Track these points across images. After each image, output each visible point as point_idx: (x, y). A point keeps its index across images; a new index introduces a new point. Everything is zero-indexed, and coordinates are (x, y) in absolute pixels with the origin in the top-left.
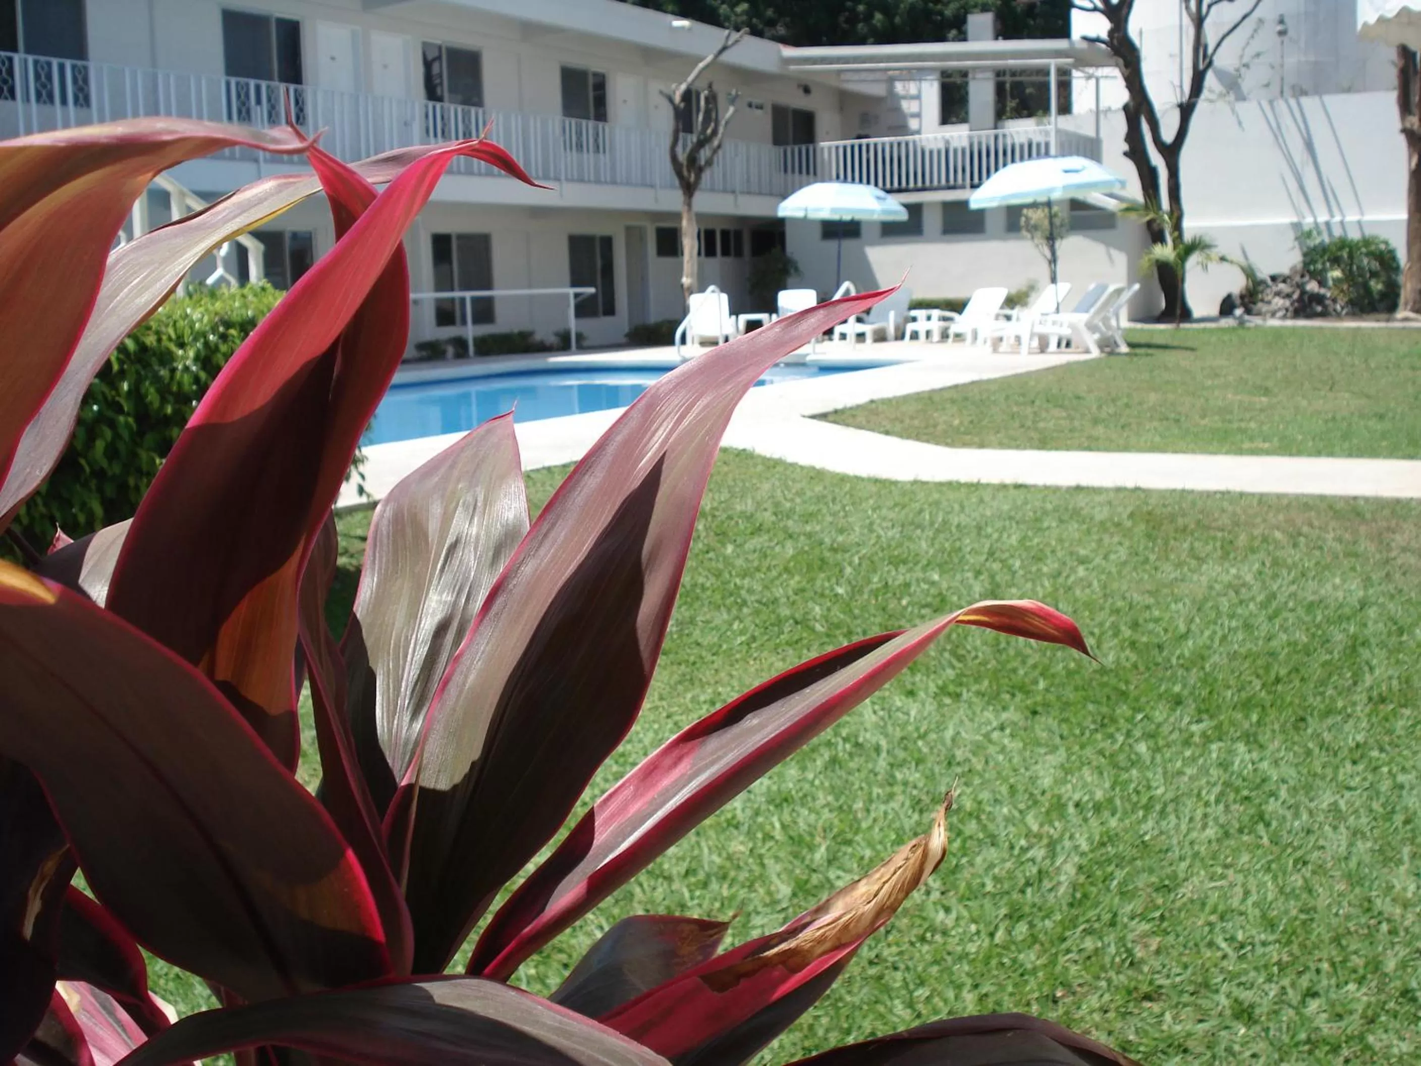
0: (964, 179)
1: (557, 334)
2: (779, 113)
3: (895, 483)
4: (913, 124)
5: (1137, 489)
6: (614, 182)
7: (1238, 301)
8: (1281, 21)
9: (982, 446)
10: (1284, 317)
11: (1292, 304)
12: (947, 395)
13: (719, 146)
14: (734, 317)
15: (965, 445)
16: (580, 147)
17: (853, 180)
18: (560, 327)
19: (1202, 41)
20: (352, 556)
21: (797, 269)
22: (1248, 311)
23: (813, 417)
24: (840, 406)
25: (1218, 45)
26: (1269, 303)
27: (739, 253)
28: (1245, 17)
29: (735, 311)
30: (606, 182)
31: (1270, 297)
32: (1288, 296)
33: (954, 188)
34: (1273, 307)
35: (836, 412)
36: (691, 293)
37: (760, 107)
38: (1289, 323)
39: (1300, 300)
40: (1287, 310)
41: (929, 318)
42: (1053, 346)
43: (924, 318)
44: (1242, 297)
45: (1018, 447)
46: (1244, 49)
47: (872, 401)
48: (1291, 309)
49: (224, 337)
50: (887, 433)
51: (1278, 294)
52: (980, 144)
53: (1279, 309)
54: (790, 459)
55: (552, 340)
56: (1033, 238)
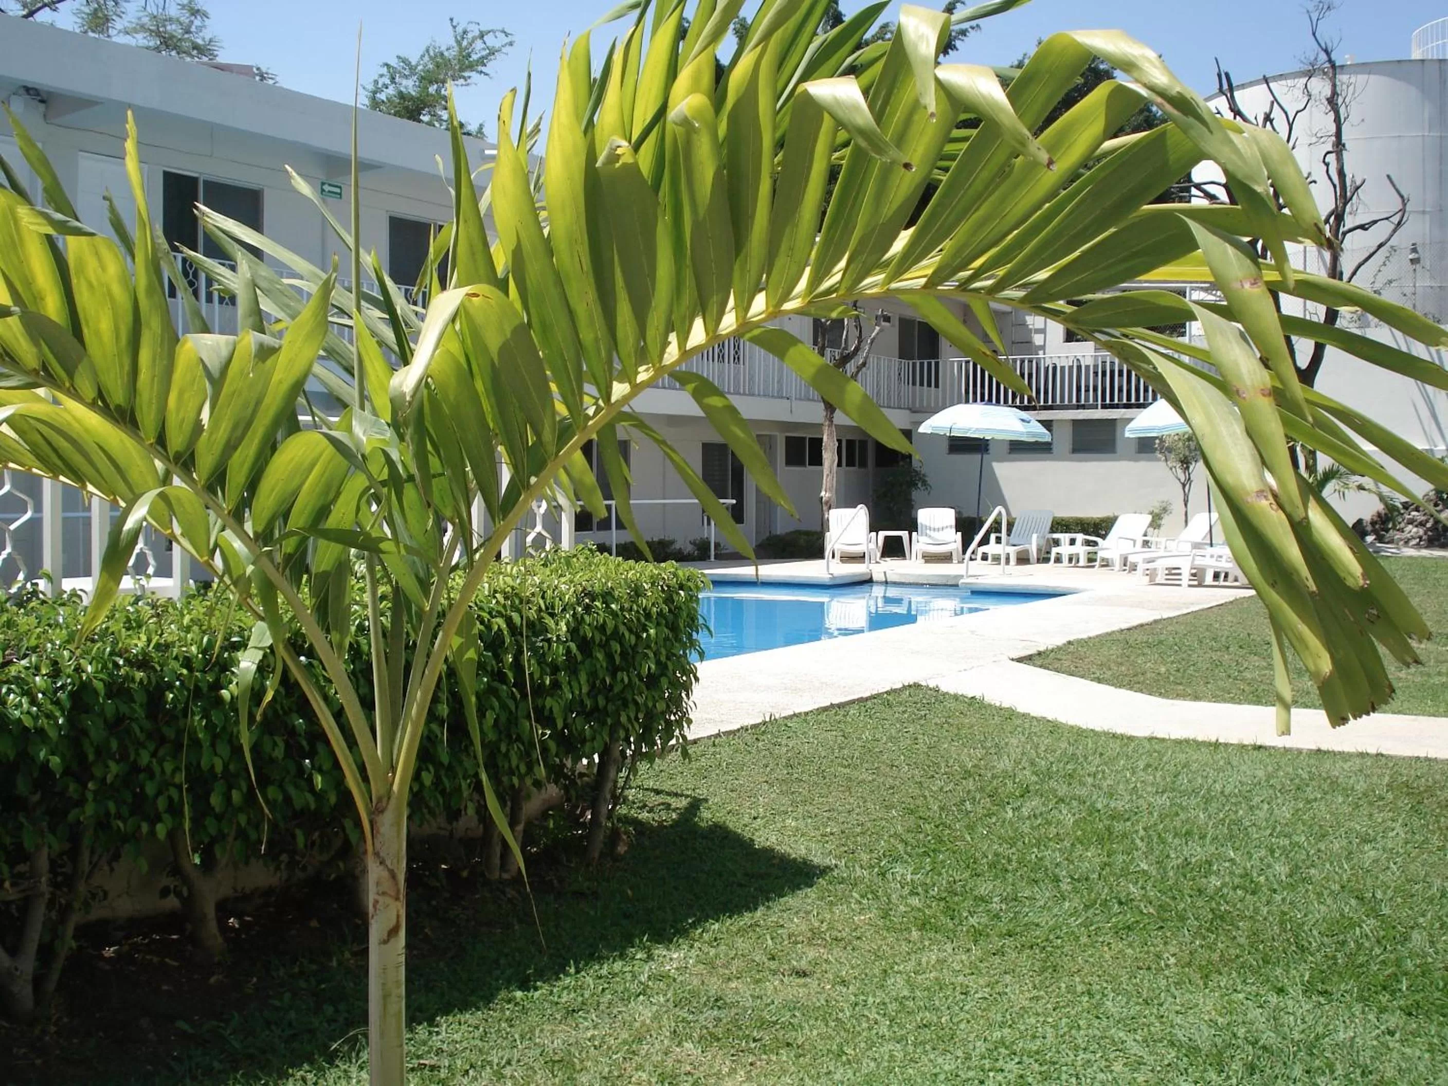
0: (1096, 399)
1: (693, 543)
2: (906, 325)
3: (1131, 738)
4: (1038, 340)
5: (1379, 755)
6: (752, 394)
7: (1369, 528)
8: (1414, 250)
9: (1196, 698)
10: (1418, 546)
11: (1425, 533)
12: (1140, 637)
13: (864, 364)
14: (874, 534)
15: (1178, 696)
16: (721, 358)
17: (998, 401)
18: (696, 536)
19: (1338, 269)
20: (651, 811)
21: (925, 483)
22: (1380, 539)
23: (1020, 660)
24: (1042, 648)
25: (1354, 273)
26: (1402, 530)
27: (863, 464)
28: (1380, 246)
29: (874, 527)
30: (744, 394)
31: (1402, 525)
32: (1422, 524)
33: (1083, 407)
34: (1406, 535)
35: (1039, 654)
36: (830, 508)
37: (887, 319)
38: (1425, 553)
39: (1434, 528)
40: (1420, 538)
41: (1072, 542)
42: (1209, 579)
43: (1068, 541)
44: (1373, 523)
45: (1232, 700)
46: (1375, 276)
47: (1069, 643)
48: (1425, 537)
49: (588, 608)
50: (1099, 681)
51: (1411, 522)
52: (1104, 362)
53: (1413, 538)
54: (1021, 710)
55: (689, 549)
56: (1166, 460)
